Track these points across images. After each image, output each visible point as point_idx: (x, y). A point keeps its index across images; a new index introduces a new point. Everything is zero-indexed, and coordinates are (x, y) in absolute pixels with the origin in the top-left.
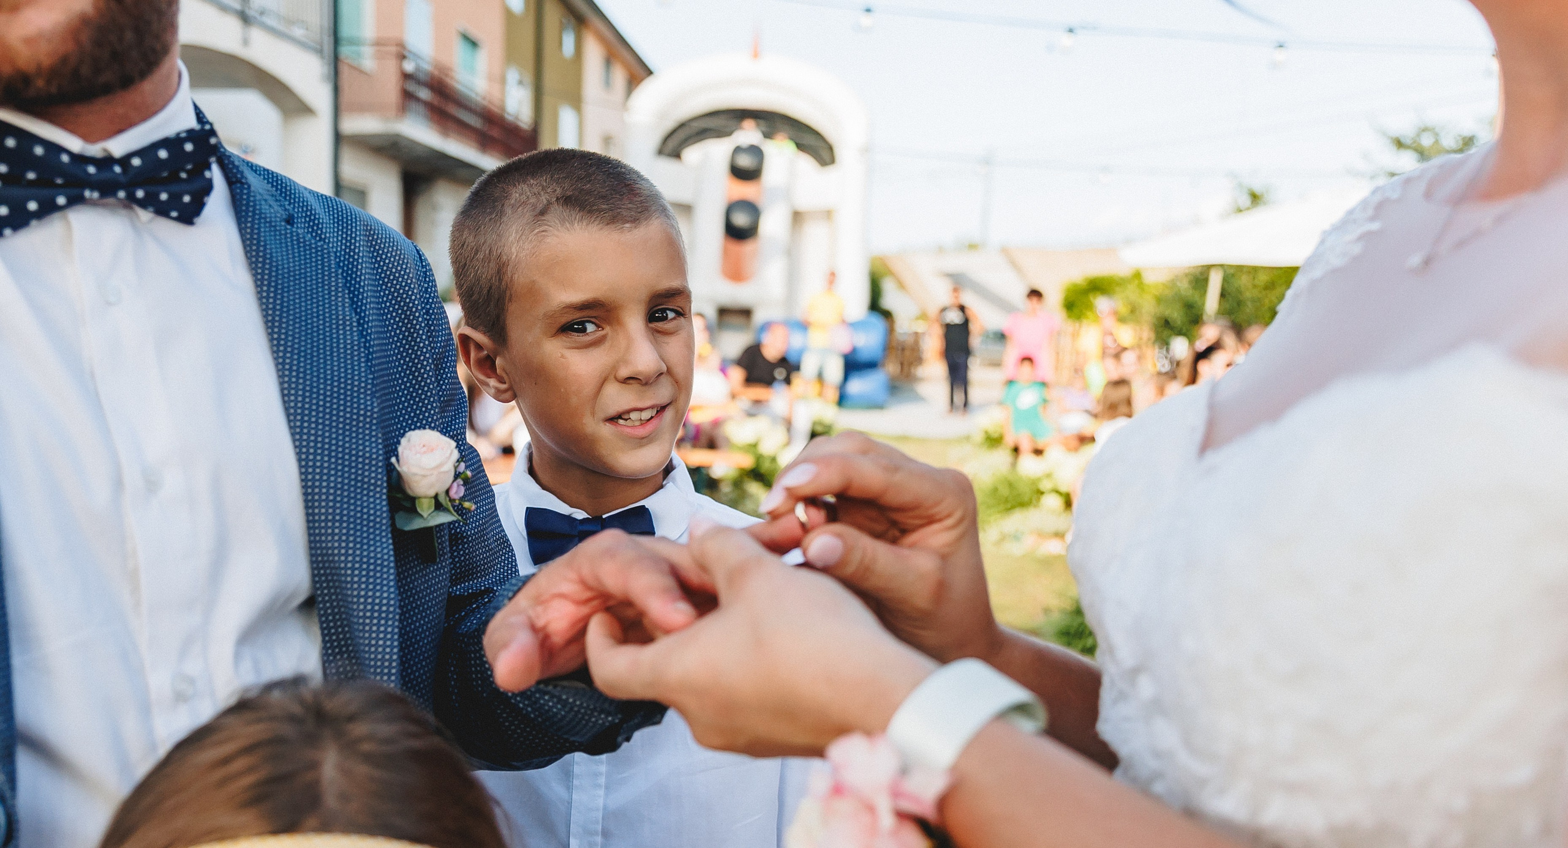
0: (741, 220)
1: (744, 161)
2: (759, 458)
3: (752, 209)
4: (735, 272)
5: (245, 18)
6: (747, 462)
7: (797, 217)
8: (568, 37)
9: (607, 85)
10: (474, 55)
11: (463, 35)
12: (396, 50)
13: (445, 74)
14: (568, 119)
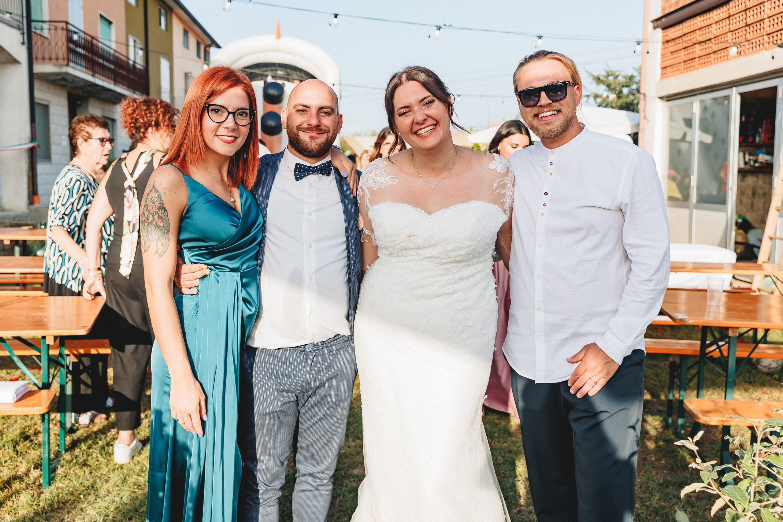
1: (271, 91)
3: (276, 117)
8: (163, 19)
9: (186, 45)
10: (110, 28)
11: (101, 16)
12: (64, 25)
13: (93, 38)
14: (164, 64)
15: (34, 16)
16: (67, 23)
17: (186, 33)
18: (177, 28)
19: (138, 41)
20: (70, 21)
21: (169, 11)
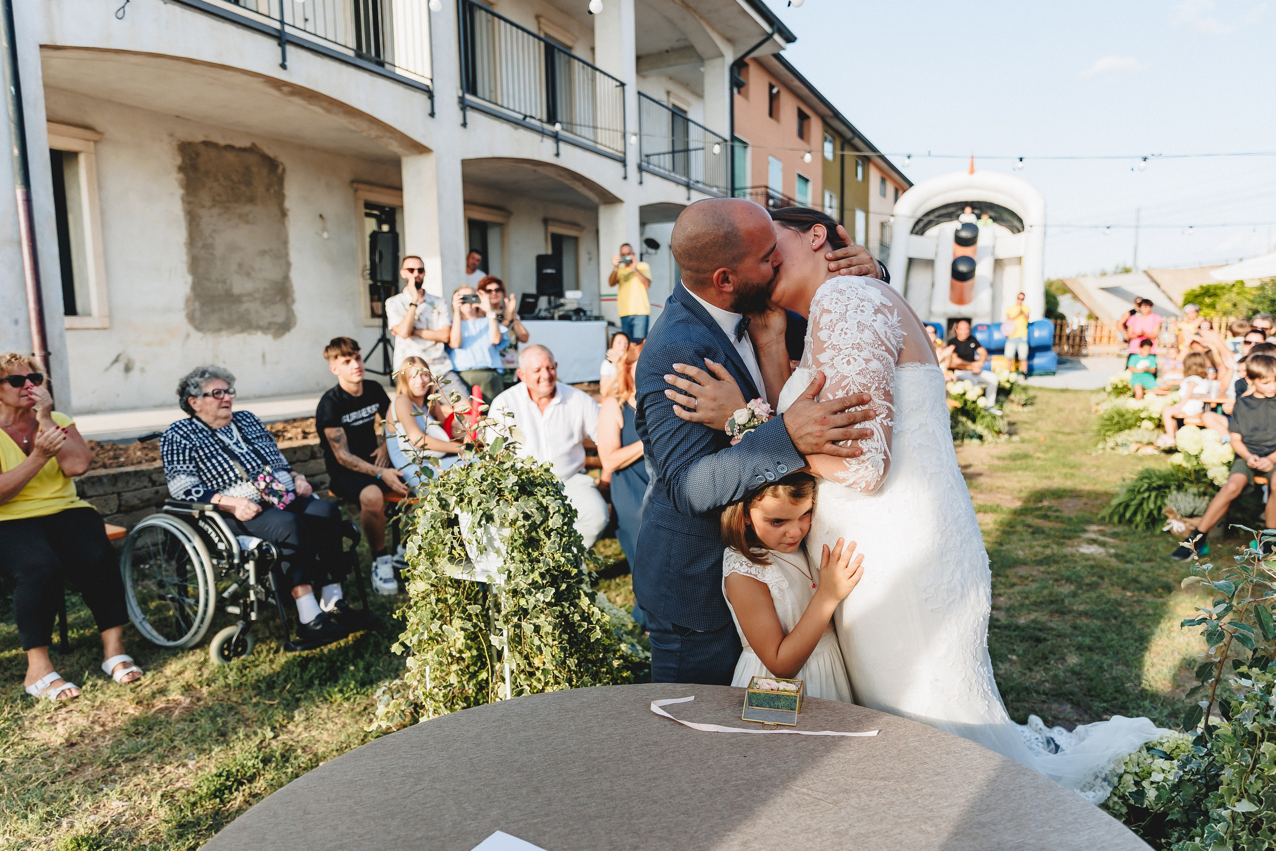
0: (963, 268)
1: (964, 234)
2: (965, 402)
3: (971, 262)
4: (959, 299)
5: (688, 186)
6: (959, 405)
7: (998, 263)
8: (860, 170)
9: (883, 194)
10: (806, 186)
11: (800, 176)
12: (763, 189)
13: (790, 199)
14: (860, 216)
15: (737, 185)
16: (767, 187)
17: (883, 180)
18: (875, 176)
19: (833, 195)
20: (771, 185)
21: (866, 160)
